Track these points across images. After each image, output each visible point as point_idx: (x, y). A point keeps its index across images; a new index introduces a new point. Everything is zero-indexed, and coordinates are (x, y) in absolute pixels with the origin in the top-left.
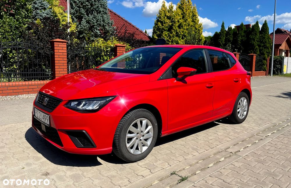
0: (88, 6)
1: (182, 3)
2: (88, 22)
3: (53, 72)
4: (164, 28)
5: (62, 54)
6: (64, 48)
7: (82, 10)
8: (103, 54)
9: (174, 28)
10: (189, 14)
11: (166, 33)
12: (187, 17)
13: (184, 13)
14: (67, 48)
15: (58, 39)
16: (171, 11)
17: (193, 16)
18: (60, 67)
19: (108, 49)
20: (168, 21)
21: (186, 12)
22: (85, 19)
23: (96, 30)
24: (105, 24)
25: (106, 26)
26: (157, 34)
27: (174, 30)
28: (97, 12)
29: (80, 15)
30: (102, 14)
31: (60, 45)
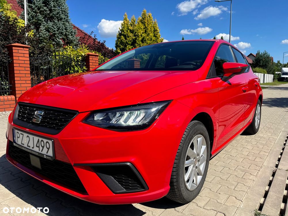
0: (46, 11)
1: (144, 17)
2: (47, 30)
3: (11, 85)
4: (128, 41)
5: (23, 62)
6: (26, 55)
7: (39, 16)
8: (74, 64)
9: (137, 42)
10: (151, 28)
11: (130, 48)
12: (149, 32)
13: (146, 27)
14: (30, 55)
15: (17, 43)
16: (134, 24)
17: (155, 31)
18: (22, 79)
19: (79, 58)
20: (131, 35)
21: (147, 26)
22: (44, 26)
23: (58, 39)
24: (67, 33)
25: (69, 35)
26: (120, 48)
27: (137, 44)
28: (58, 18)
29: (37, 22)
30: (63, 22)
31: (20, 51)
